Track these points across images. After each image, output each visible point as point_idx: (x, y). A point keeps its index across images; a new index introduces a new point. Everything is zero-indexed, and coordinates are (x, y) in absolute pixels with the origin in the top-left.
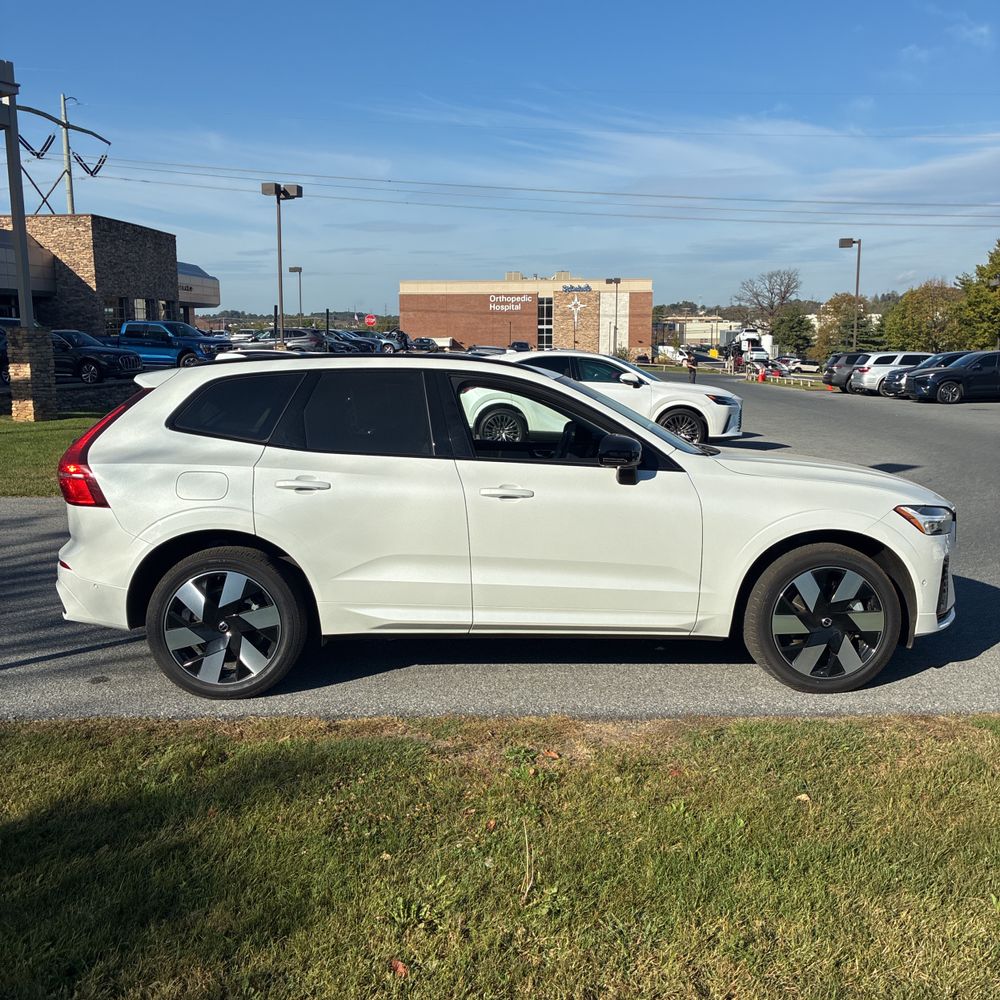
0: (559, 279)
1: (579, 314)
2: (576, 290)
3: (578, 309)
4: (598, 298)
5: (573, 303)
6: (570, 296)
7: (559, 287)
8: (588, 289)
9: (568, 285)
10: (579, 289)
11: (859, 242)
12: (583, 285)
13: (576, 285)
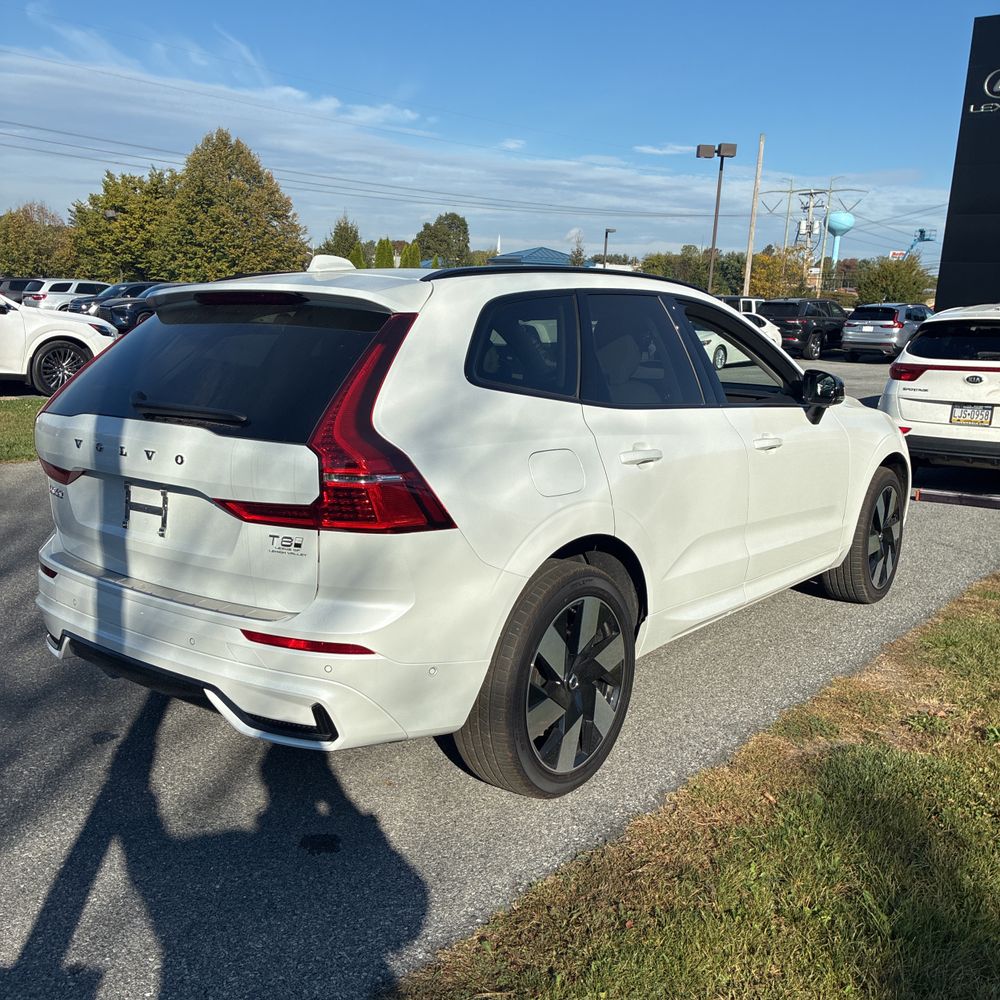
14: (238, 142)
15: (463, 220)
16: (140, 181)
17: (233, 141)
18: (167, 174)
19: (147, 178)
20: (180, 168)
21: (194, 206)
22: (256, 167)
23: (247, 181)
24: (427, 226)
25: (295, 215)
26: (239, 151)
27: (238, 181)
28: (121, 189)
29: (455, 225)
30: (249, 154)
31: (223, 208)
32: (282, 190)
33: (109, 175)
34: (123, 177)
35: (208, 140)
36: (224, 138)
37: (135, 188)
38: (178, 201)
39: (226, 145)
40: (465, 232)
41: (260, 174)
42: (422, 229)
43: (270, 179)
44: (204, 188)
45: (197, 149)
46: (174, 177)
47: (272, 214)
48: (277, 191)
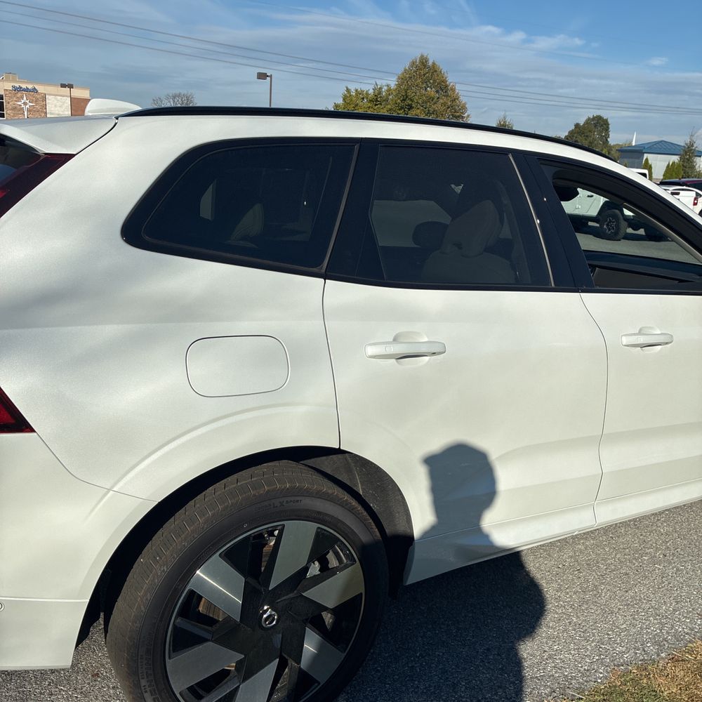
0: (8, 80)
1: (29, 111)
2: (24, 90)
3: (28, 106)
4: (44, 99)
5: (23, 101)
6: (19, 95)
7: (9, 86)
8: (35, 90)
9: (17, 85)
10: (27, 90)
11: (271, 76)
12: (30, 87)
13: (24, 86)
14: (434, 63)
15: (606, 120)
16: (367, 94)
17: (430, 63)
18: (385, 88)
19: (371, 92)
20: (393, 83)
21: (400, 110)
22: (444, 81)
23: (437, 92)
24: (577, 125)
25: (468, 116)
26: (434, 70)
27: (431, 92)
28: (354, 99)
29: (600, 124)
30: (441, 72)
31: (419, 111)
32: (461, 98)
33: (348, 90)
34: (356, 90)
35: (413, 63)
36: (424, 61)
37: (363, 98)
38: (389, 107)
39: (425, 66)
40: (607, 130)
41: (446, 86)
42: (573, 127)
43: (453, 90)
44: (407, 97)
45: (405, 70)
46: (389, 90)
47: (452, 115)
48: (457, 99)
